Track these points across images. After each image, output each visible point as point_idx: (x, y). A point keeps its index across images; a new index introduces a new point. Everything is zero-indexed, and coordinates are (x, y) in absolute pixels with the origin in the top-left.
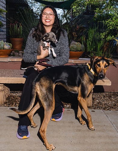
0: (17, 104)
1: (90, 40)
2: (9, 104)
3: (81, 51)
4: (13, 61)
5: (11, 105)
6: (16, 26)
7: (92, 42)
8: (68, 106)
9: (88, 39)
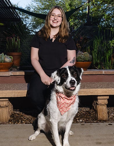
0: (23, 122)
1: (96, 52)
2: (14, 122)
3: (89, 61)
4: (15, 75)
5: (17, 122)
6: (13, 40)
7: (98, 54)
8: (81, 120)
9: (94, 50)
